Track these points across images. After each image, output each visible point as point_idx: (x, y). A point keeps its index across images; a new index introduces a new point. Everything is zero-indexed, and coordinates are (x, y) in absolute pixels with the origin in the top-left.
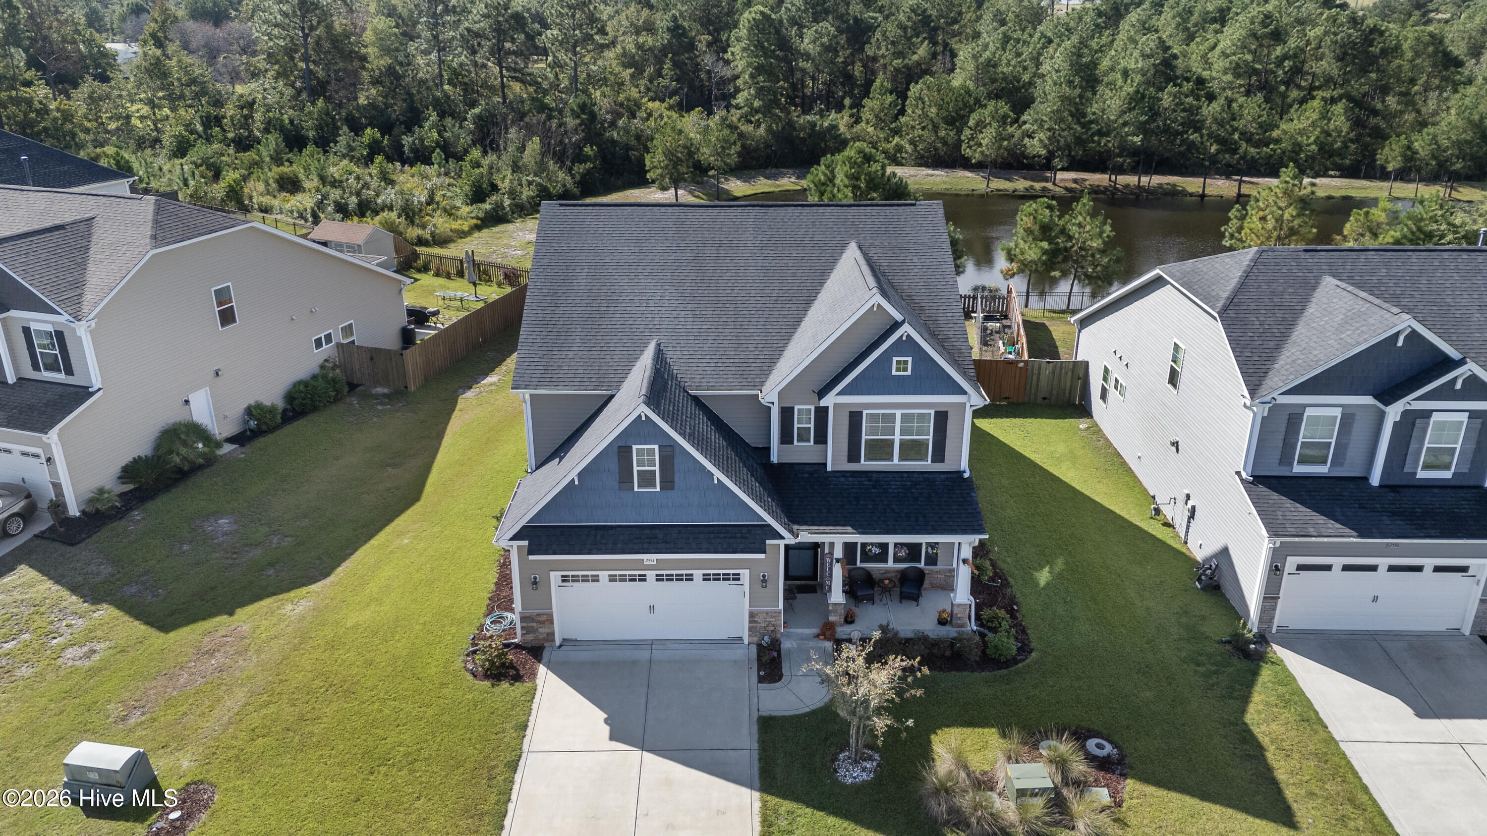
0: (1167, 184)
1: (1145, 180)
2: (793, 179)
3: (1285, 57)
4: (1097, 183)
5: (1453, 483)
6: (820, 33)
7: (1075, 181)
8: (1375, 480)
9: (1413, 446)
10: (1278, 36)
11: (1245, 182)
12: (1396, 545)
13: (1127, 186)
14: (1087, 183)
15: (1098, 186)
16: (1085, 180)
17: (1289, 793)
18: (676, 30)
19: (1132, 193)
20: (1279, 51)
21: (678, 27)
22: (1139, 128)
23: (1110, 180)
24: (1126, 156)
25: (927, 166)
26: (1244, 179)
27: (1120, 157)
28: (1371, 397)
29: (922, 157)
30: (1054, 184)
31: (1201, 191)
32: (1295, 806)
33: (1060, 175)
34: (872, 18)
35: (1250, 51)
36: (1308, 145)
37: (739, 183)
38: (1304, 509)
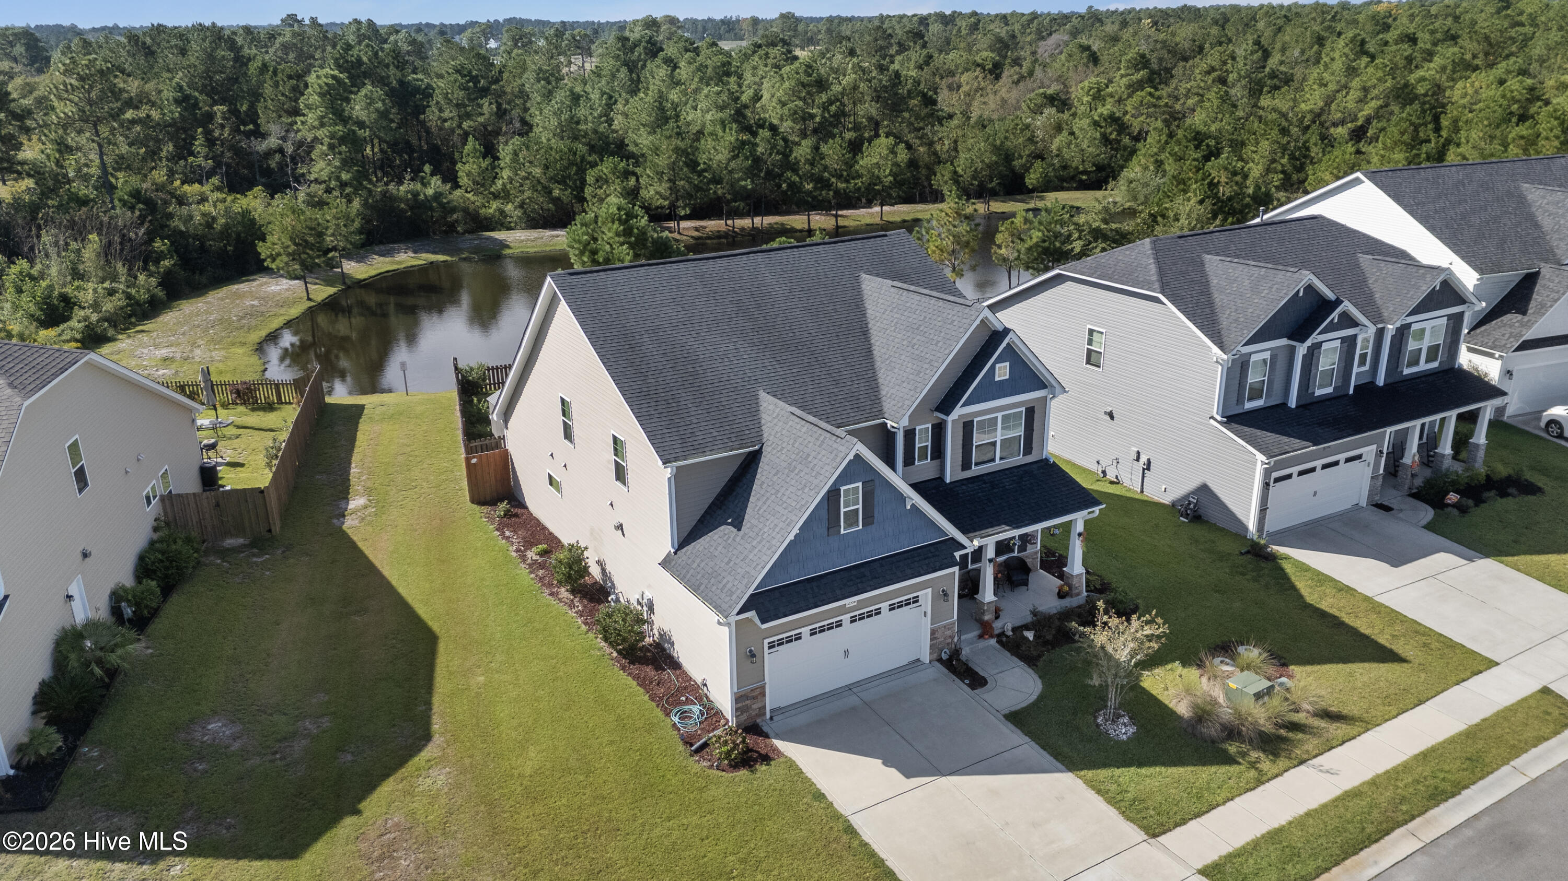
0: (776, 223)
1: (757, 220)
2: (411, 254)
3: (831, 102)
4: (716, 229)
5: (1336, 395)
6: (370, 98)
7: (697, 229)
8: (1293, 403)
9: (1313, 372)
10: (821, 85)
11: (841, 216)
12: (1329, 447)
13: (743, 229)
14: (707, 230)
15: (719, 232)
16: (705, 227)
17: (1382, 640)
18: (184, 100)
19: (750, 235)
20: (824, 97)
21: (186, 98)
22: (746, 174)
23: (726, 225)
24: (740, 200)
25: (544, 227)
26: (840, 213)
27: (736, 202)
28: (1285, 339)
29: (533, 219)
30: (679, 233)
31: (806, 227)
32: (1393, 647)
33: (684, 224)
34: (417, 80)
35: (800, 99)
36: (886, 177)
37: (353, 264)
38: (1269, 434)
